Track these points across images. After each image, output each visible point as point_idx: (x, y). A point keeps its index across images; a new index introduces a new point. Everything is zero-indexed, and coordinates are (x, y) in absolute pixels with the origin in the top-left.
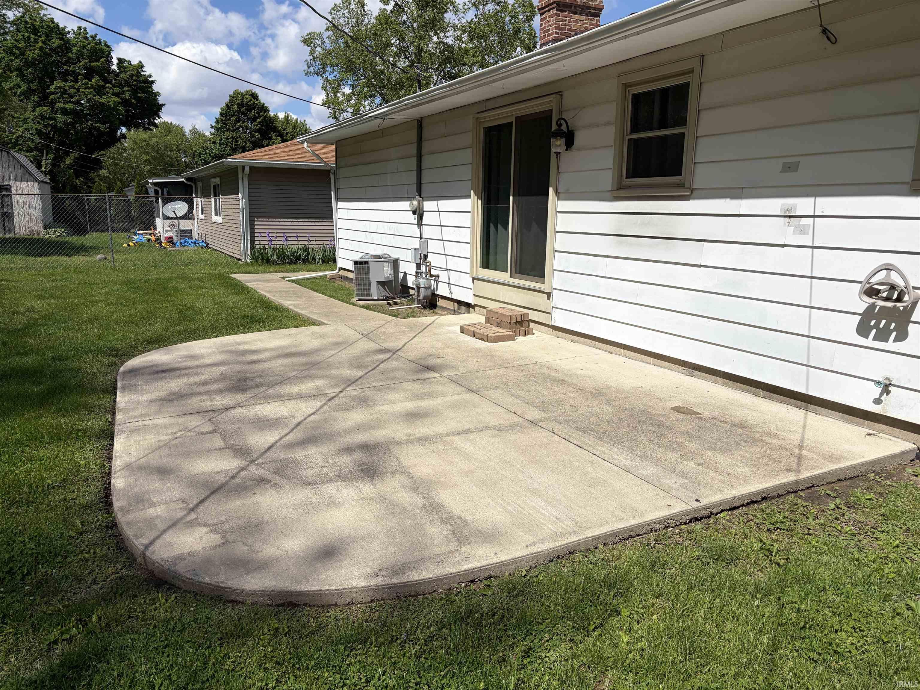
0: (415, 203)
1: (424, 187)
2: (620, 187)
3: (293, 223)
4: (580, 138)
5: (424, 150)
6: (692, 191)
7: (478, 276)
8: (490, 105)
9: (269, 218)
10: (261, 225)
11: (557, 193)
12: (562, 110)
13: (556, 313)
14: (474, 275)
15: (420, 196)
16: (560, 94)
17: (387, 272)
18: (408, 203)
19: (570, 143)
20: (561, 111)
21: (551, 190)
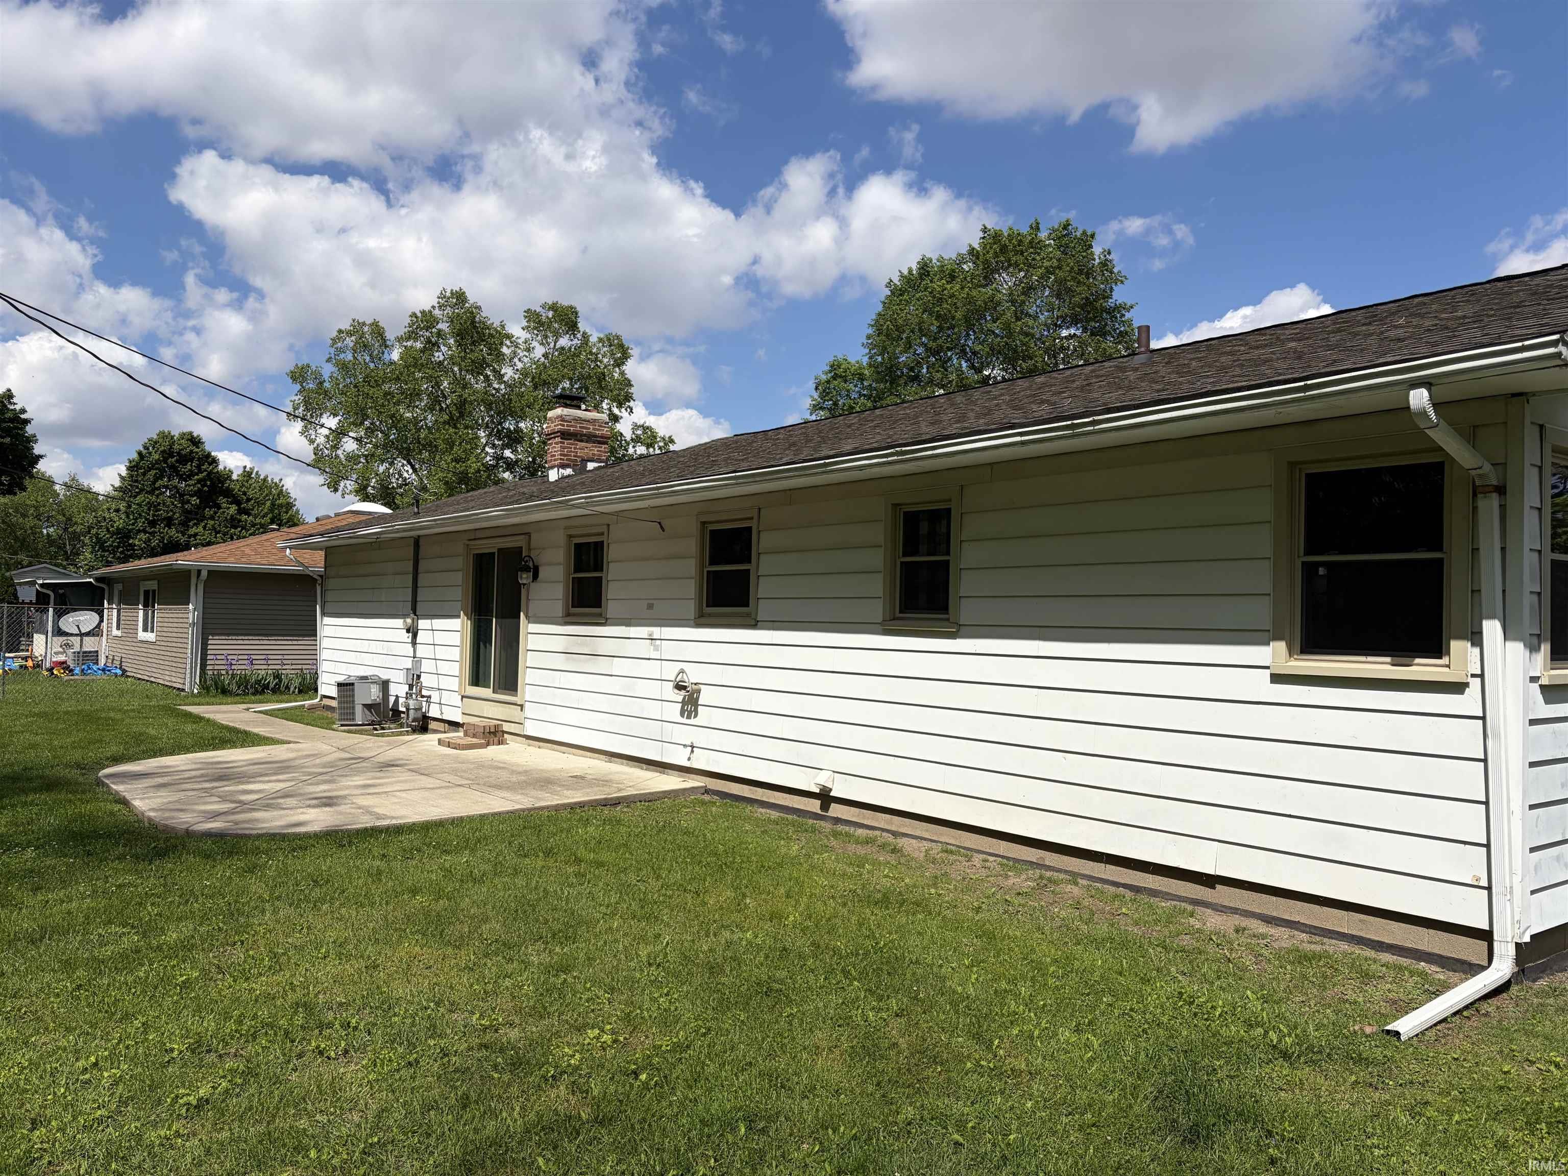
0: (409, 621)
1: (419, 605)
2: (568, 615)
3: (262, 642)
4: (542, 574)
5: (421, 569)
6: (607, 619)
7: (466, 694)
8: (479, 535)
9: (228, 635)
10: (216, 644)
11: (527, 617)
12: (532, 547)
13: (528, 723)
14: (463, 693)
15: (415, 614)
16: (528, 534)
17: (374, 694)
18: (402, 620)
19: (535, 577)
20: (530, 549)
21: (522, 614)
